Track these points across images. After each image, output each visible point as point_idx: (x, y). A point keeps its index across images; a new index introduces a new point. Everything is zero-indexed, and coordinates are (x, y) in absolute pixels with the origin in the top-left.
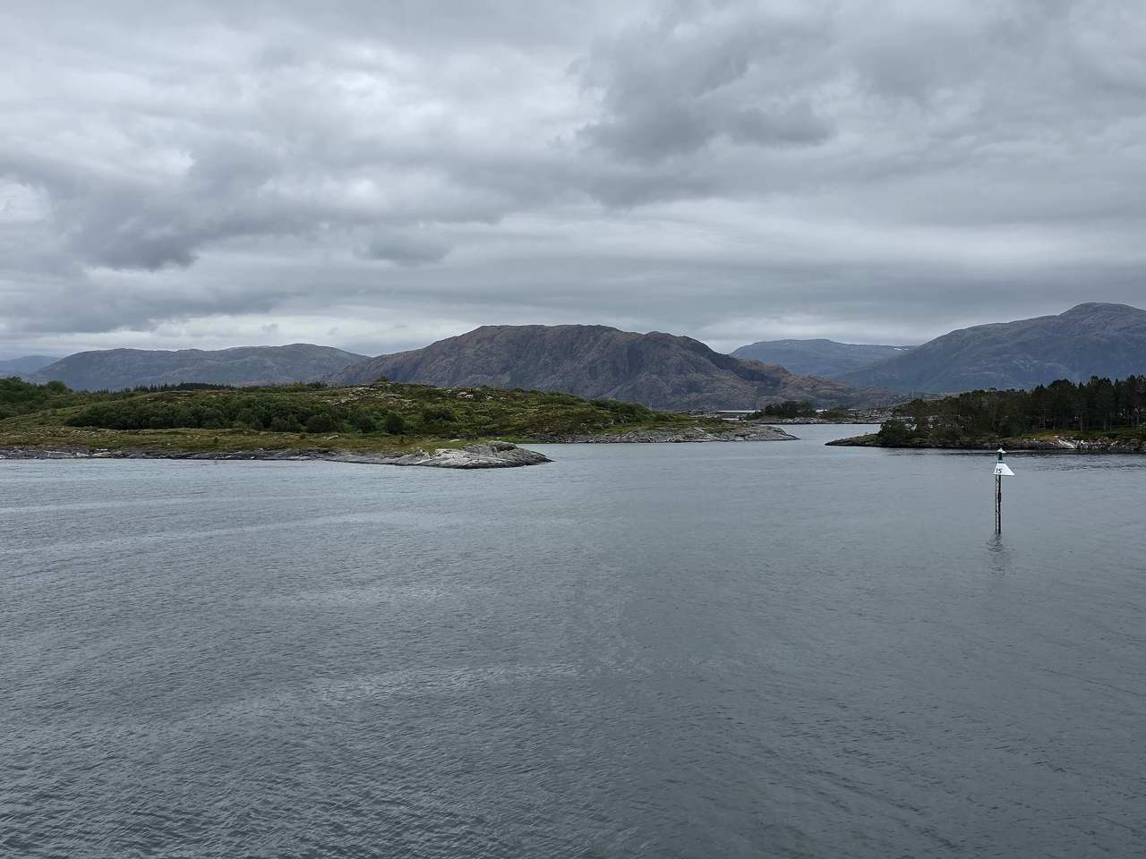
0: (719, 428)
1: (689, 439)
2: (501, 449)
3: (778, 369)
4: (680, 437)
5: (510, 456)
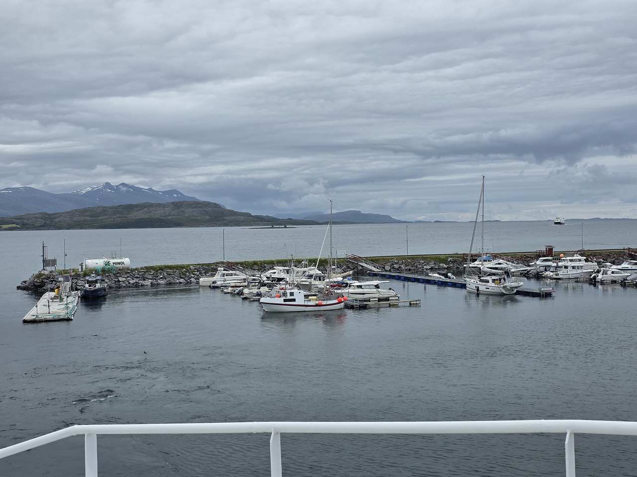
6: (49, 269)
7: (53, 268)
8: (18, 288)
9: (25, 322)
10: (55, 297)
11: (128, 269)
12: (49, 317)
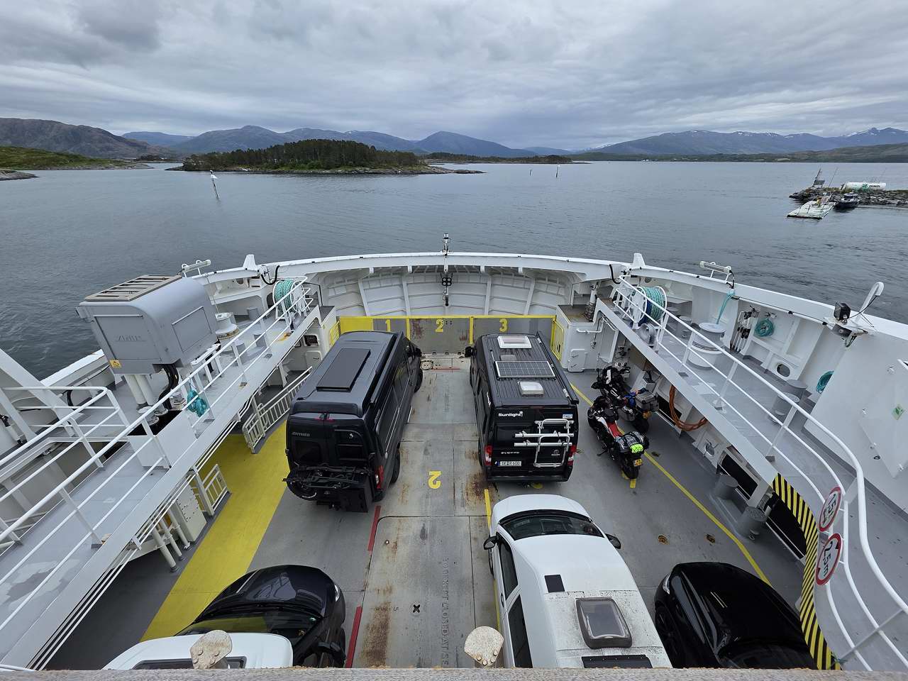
0: (120, 164)
1: (107, 168)
2: (7, 172)
3: (144, 143)
4: (103, 167)
5: (13, 175)
6: (817, 187)
7: (820, 186)
8: (790, 197)
9: (789, 216)
10: (816, 204)
11: (881, 190)
12: (807, 216)
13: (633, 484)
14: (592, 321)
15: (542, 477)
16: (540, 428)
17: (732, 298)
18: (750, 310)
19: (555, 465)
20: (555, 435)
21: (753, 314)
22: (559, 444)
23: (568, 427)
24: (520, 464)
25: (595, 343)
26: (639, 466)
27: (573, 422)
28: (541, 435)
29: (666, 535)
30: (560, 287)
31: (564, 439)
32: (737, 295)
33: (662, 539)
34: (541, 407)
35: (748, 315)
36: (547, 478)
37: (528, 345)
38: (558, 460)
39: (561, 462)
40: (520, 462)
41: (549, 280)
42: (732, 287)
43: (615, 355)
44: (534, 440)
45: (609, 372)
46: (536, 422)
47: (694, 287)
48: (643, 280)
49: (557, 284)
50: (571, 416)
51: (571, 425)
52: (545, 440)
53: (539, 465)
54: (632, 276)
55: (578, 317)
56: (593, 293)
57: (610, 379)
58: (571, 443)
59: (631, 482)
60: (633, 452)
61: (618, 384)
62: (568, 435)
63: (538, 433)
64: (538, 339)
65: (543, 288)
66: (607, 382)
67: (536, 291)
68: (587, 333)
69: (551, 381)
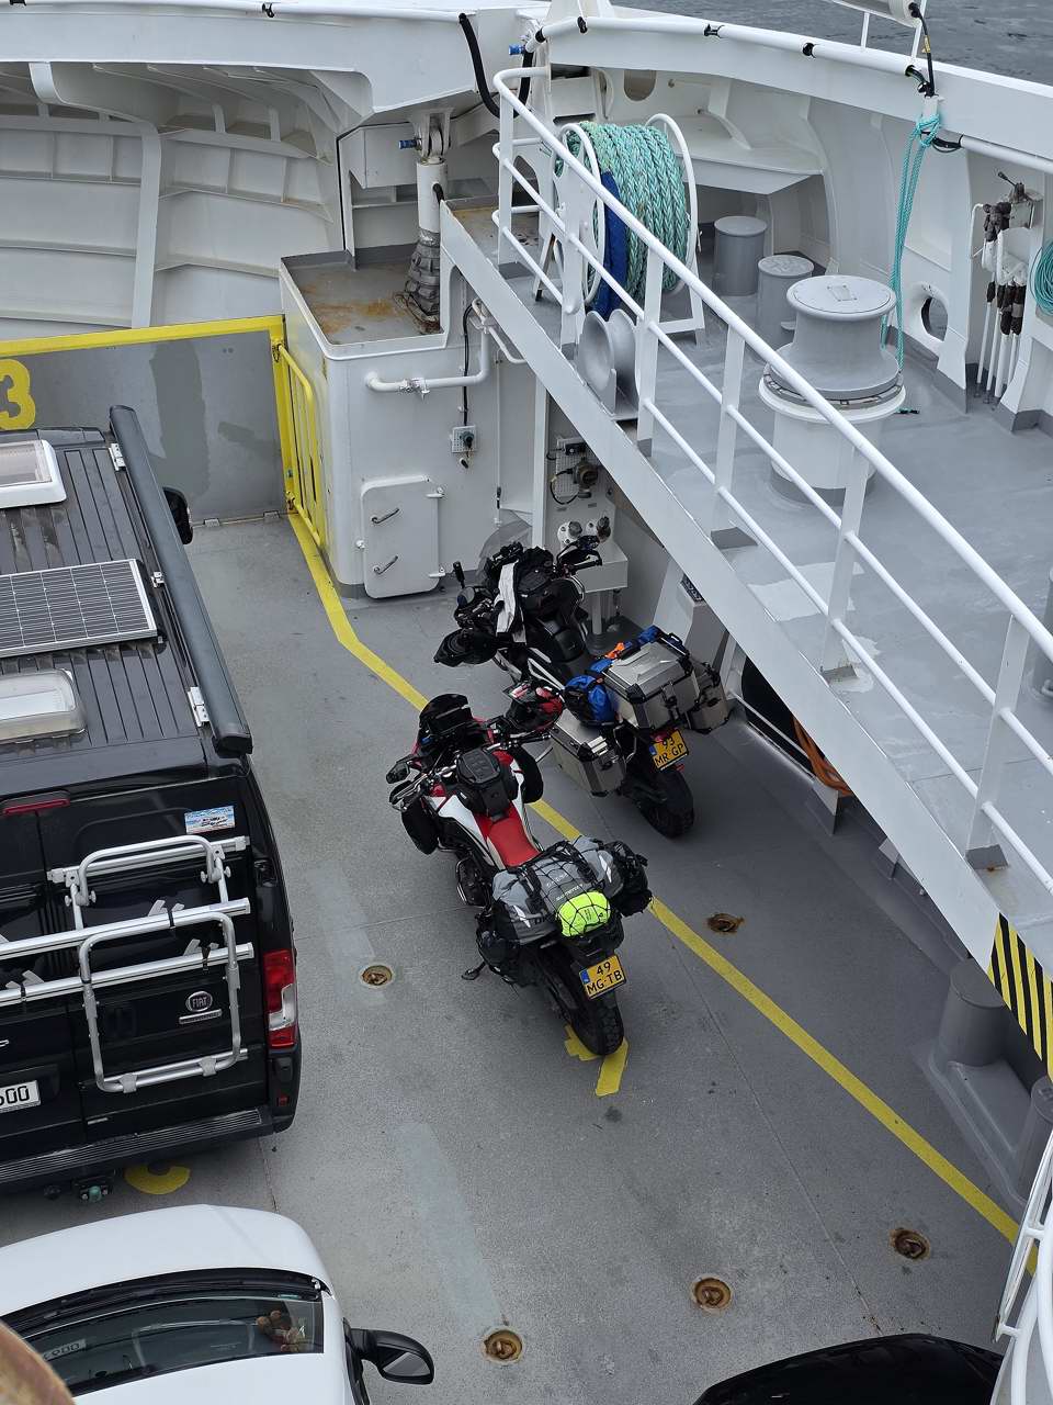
13: (610, 1081)
14: (435, 327)
15: (167, 1135)
16: (77, 899)
17: (937, 142)
18: (1005, 194)
19: (209, 1065)
20: (156, 920)
21: (1018, 213)
22: (191, 959)
23: (219, 873)
24: (31, 1093)
25: (468, 441)
26: (612, 991)
27: (240, 842)
28: (84, 936)
29: (725, 1274)
30: (291, 160)
31: (209, 933)
32: (955, 126)
33: (711, 1294)
34: (61, 798)
35: (999, 220)
36: (190, 1132)
37: (50, 487)
38: (212, 1038)
39: (228, 1046)
40: (32, 1087)
41: (234, 127)
42: (929, 89)
43: (550, 488)
44: (58, 964)
45: (508, 572)
46: (56, 875)
47: (815, 102)
48: (617, 88)
49: (275, 143)
50: (226, 816)
51: (231, 859)
52: (107, 955)
53: (128, 1082)
54: (559, 72)
55: (377, 310)
56: (427, 177)
57: (511, 606)
58: (246, 949)
59: (604, 1069)
60: (566, 932)
61: (551, 627)
62: (224, 910)
63: (73, 928)
64: (115, 450)
65: (214, 170)
66: (503, 625)
67: (175, 194)
68: (414, 390)
69: (132, 662)
